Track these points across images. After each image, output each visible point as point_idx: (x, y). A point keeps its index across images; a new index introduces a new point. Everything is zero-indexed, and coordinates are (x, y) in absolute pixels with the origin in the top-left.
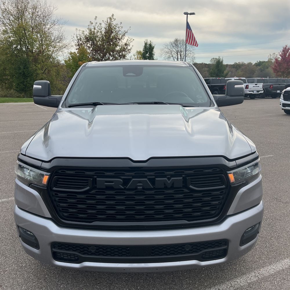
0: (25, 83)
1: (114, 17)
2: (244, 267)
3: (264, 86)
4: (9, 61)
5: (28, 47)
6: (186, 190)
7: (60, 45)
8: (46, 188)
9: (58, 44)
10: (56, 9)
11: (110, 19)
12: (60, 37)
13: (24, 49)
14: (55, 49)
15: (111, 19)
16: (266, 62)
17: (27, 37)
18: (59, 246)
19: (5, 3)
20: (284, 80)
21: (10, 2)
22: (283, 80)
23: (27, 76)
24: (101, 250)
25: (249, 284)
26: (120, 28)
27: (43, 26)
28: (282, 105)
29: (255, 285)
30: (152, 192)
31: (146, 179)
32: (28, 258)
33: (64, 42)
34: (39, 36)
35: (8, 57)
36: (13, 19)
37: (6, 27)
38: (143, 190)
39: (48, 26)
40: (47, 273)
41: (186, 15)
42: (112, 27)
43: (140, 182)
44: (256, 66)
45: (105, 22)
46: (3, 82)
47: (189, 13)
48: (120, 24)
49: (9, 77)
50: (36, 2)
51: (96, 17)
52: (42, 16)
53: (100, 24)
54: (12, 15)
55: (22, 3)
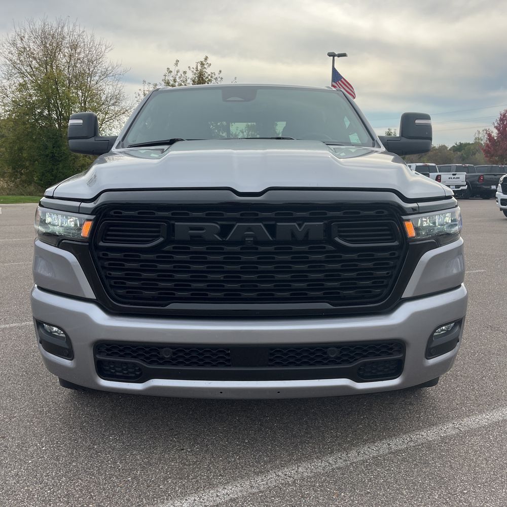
0: (55, 171)
1: (208, 61)
2: (433, 415)
3: (468, 178)
4: (27, 135)
5: (61, 112)
6: (330, 247)
7: (116, 109)
8: (88, 244)
9: (112, 108)
10: (110, 48)
11: (202, 64)
12: (117, 95)
13: (54, 116)
14: (107, 117)
15: (204, 65)
16: (472, 144)
17: (59, 95)
18: (107, 350)
19: (24, 37)
20: (503, 168)
21: (32, 35)
22: (501, 168)
23: (58, 161)
24: (181, 354)
25: (443, 438)
26: (219, 79)
27: (88, 78)
28: (499, 201)
29: (454, 440)
30: (271, 249)
31: (260, 224)
32: (52, 401)
33: (123, 104)
34: (81, 94)
35: (27, 128)
36: (37, 66)
37: (25, 79)
38: (254, 246)
39: (97, 78)
40: (85, 420)
41: (332, 57)
42: (204, 78)
43: (249, 229)
44: (454, 152)
45: (192, 70)
46: (17, 172)
47: (336, 53)
48: (219, 74)
49: (27, 164)
50: (76, 36)
51: (178, 61)
52: (85, 60)
53: (185, 73)
54: (35, 58)
55: (53, 37)
